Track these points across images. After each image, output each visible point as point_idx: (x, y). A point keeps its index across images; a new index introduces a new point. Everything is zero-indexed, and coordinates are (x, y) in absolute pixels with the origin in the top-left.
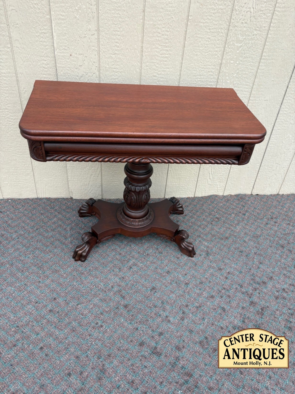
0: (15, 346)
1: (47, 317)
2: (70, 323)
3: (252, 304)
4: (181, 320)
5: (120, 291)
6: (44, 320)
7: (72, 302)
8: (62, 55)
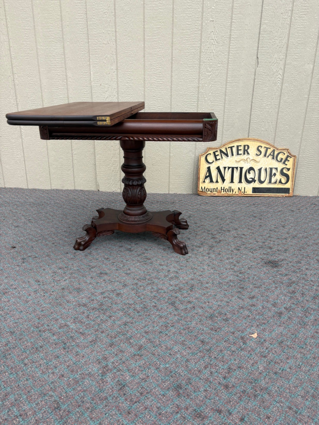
8: (96, 85)
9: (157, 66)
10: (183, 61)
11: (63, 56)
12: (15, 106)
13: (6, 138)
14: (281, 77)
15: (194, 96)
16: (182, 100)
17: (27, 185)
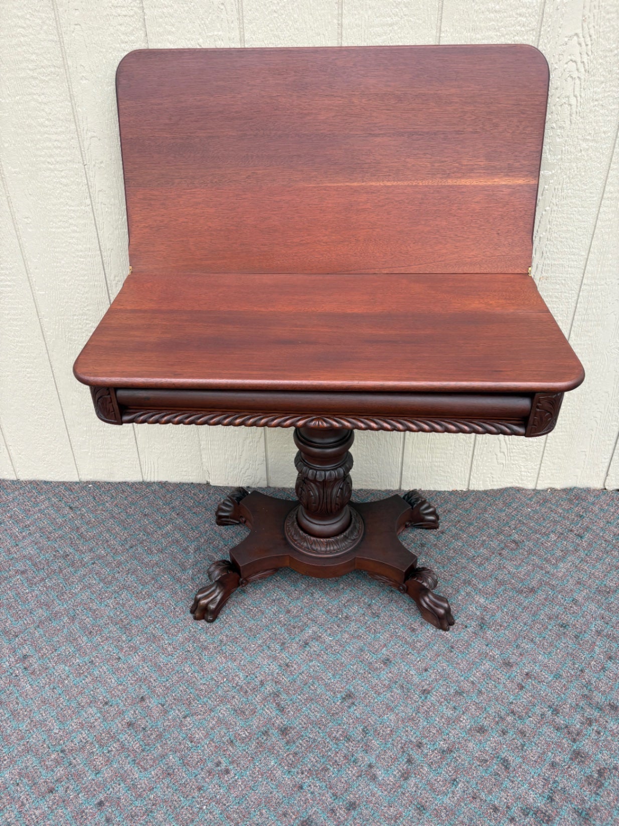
0: (51, 791)
1: (122, 737)
2: (163, 756)
3: (576, 758)
4: (402, 779)
5: (276, 695)
6: (115, 742)
7: (174, 710)
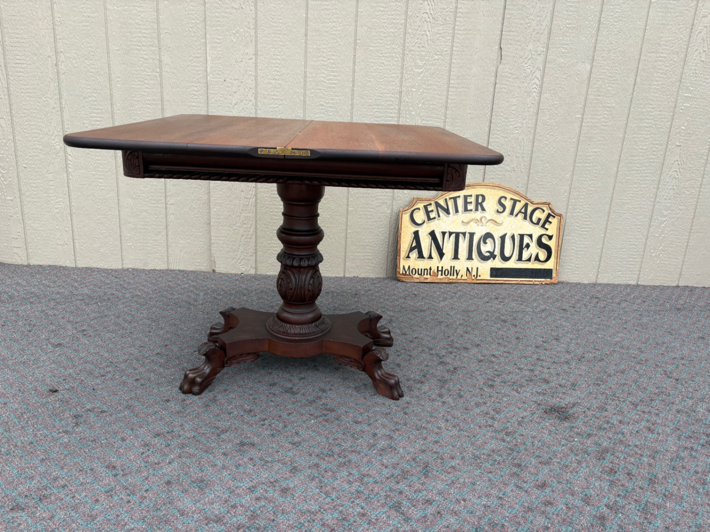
8: (215, 80)
9: (329, 53)
10: (374, 47)
11: (156, 26)
12: (57, 111)
13: (36, 172)
14: (538, 83)
15: (392, 107)
16: (372, 113)
17: (75, 260)
